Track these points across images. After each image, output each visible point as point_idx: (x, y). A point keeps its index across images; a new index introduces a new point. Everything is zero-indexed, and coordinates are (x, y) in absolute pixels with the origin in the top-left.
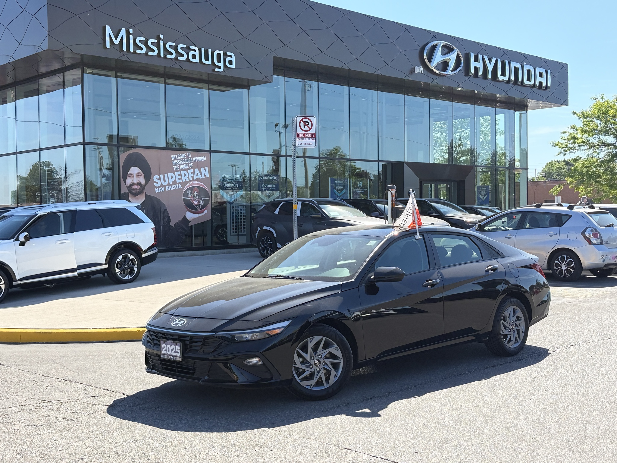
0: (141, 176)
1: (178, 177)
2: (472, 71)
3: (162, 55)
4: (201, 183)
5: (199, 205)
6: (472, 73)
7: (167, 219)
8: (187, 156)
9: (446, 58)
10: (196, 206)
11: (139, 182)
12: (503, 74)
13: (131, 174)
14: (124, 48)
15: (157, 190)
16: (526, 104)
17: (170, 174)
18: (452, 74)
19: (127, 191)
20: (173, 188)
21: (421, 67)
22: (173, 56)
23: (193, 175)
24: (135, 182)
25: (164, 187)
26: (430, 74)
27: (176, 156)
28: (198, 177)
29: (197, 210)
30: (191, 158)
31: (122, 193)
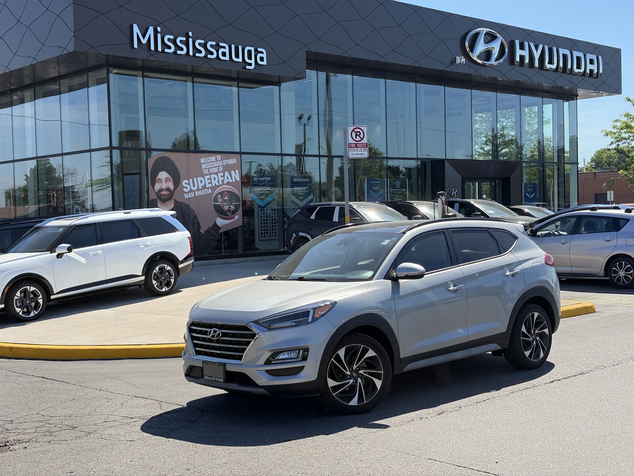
0: (169, 180)
1: (207, 182)
2: (518, 59)
3: (191, 54)
4: (231, 187)
5: (229, 210)
6: (517, 62)
7: (197, 226)
8: (216, 159)
9: (490, 46)
10: (227, 211)
11: (168, 187)
12: (551, 62)
13: (159, 179)
14: (153, 48)
15: (186, 196)
16: (575, 93)
17: (200, 179)
18: (496, 63)
19: (155, 197)
20: (203, 193)
21: (463, 57)
22: (202, 55)
23: (222, 178)
24: (164, 187)
25: (193, 192)
26: (472, 65)
27: (205, 159)
28: (228, 180)
29: (228, 216)
30: (221, 161)
31: (150, 199)
